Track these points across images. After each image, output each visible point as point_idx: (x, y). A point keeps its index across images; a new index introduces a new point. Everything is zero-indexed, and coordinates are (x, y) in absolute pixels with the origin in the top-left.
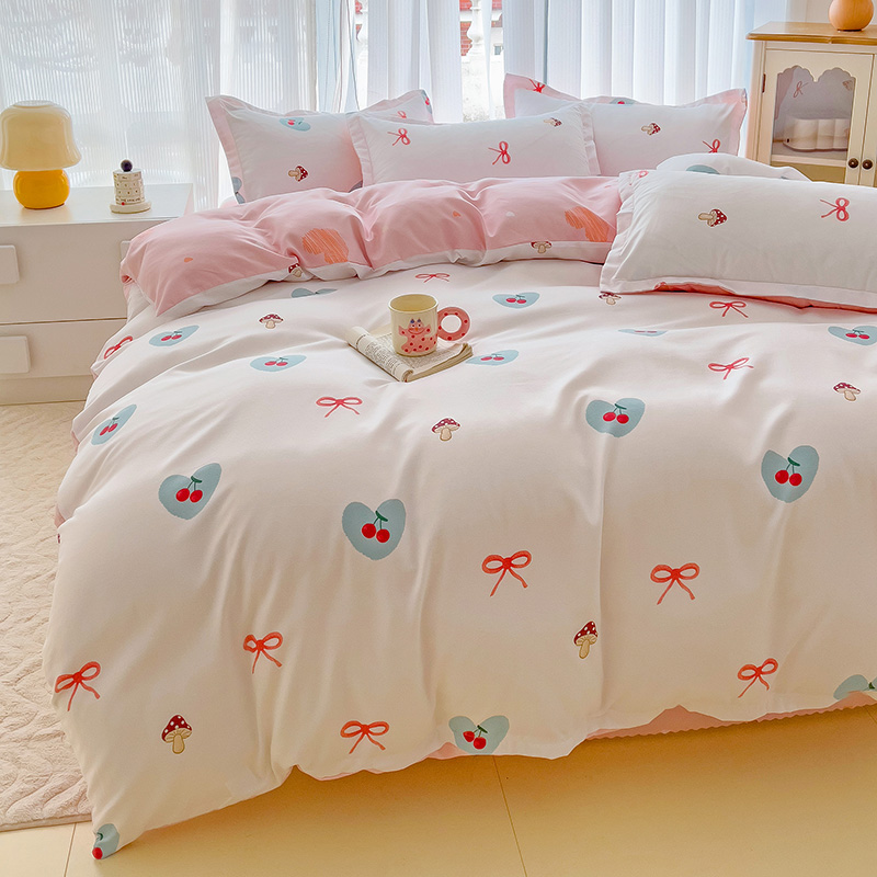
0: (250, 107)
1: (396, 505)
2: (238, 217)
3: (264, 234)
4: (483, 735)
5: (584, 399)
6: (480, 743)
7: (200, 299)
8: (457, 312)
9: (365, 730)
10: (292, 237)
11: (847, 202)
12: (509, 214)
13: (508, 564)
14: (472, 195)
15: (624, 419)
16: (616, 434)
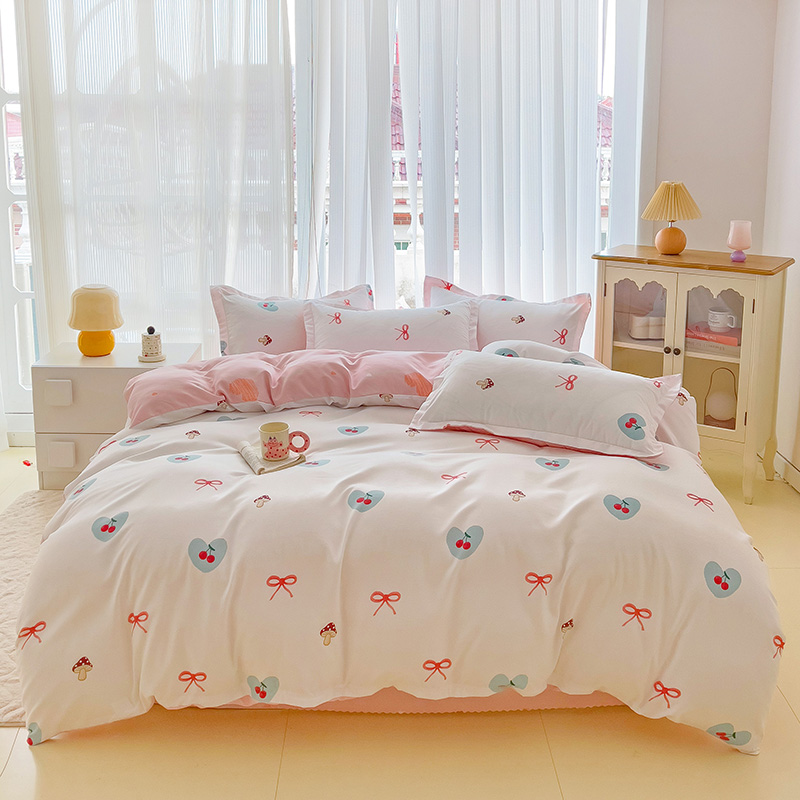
0: (240, 293)
1: (222, 542)
2: (198, 368)
3: (208, 380)
4: (265, 689)
5: (351, 489)
6: (263, 695)
7: (159, 419)
8: (301, 434)
9: (193, 677)
10: (223, 383)
11: (576, 377)
12: (369, 375)
13: (282, 582)
14: (353, 361)
15: (368, 502)
16: (361, 510)
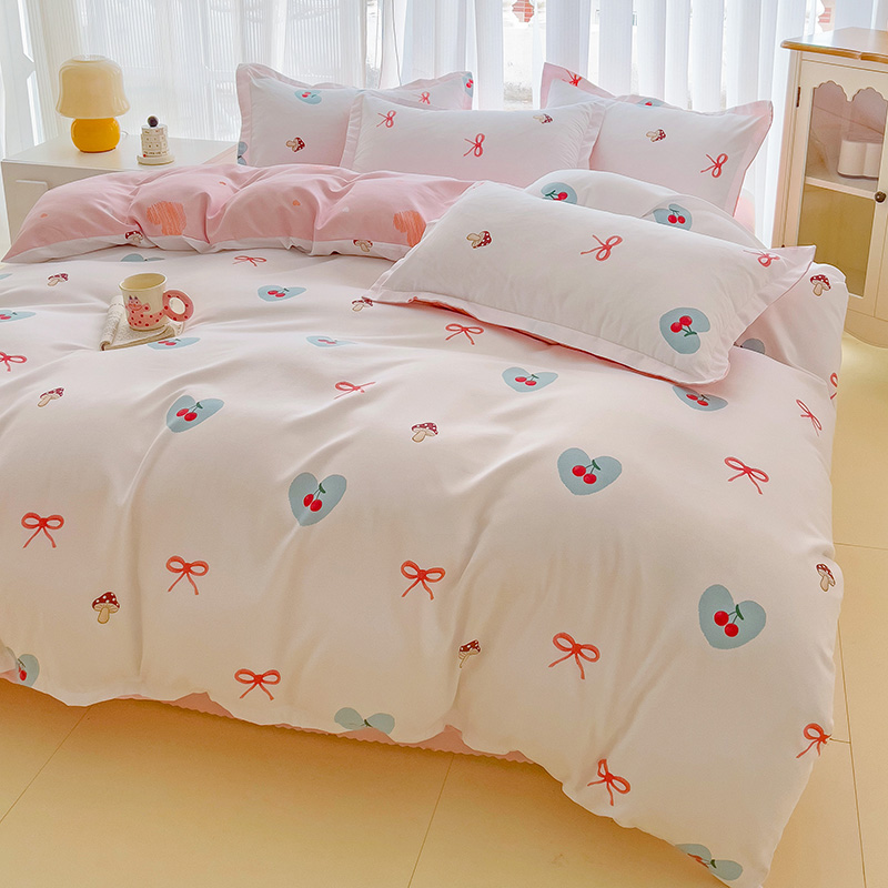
4: (24, 669)
5: (182, 392)
8: (180, 296)
11: (620, 240)
13: (43, 523)
14: (344, 184)
15: (191, 417)
16: (175, 428)
